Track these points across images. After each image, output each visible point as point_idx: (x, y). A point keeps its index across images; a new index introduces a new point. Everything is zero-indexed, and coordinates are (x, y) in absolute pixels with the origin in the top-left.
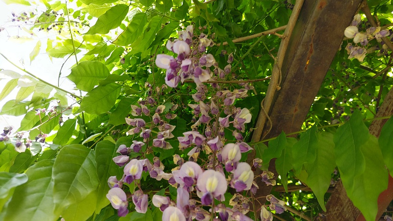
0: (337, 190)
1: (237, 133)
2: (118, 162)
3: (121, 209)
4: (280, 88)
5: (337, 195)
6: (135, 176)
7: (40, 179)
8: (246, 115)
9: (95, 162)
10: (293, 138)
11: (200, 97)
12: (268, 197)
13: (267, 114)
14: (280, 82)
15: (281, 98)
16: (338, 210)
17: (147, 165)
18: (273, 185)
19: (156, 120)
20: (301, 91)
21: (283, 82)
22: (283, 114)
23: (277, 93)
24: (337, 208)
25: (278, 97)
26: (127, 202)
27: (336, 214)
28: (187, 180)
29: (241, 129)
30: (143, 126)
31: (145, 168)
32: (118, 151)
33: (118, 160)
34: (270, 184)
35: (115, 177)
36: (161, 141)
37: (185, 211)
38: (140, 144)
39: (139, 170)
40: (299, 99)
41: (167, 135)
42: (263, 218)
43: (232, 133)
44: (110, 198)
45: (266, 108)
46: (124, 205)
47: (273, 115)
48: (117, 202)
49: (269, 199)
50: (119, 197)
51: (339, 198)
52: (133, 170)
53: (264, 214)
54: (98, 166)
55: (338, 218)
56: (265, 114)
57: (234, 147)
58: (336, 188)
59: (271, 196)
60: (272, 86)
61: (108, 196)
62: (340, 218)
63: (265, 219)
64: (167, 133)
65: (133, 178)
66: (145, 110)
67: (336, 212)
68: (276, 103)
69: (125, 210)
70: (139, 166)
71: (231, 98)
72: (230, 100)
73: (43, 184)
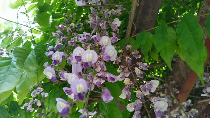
0: (177, 63)
1: (114, 34)
2: (48, 55)
3: (53, 78)
4: (139, 5)
5: (177, 65)
6: (58, 61)
7: (4, 67)
8: (118, 22)
9: (35, 56)
10: (149, 33)
11: (93, 16)
12: (138, 63)
13: (132, 21)
14: (139, 1)
15: (140, 12)
16: (178, 73)
17: (64, 55)
18: (139, 57)
19: (69, 31)
20: (151, 5)
21: (141, 2)
22: (143, 21)
23: (138, 8)
24: (178, 72)
25: (138, 11)
26: (56, 74)
27: (177, 75)
28: (77, 58)
29: (117, 31)
30: (62, 35)
31: (63, 57)
32: (48, 50)
33: (48, 54)
34: (138, 57)
35: (47, 63)
36: (72, 43)
37: (78, 75)
38: (60, 45)
39: (60, 57)
40: (150, 11)
41: (76, 40)
42: (137, 73)
43: (111, 33)
44: (46, 73)
45: (132, 18)
46: (54, 76)
47: (137, 23)
48: (50, 75)
49: (138, 64)
50: (51, 72)
51: (178, 67)
52: (57, 57)
53: (137, 71)
54: (37, 57)
55: (178, 77)
56: (131, 21)
57: (106, 38)
58: (177, 61)
59: (139, 62)
60: (134, 4)
61: (44, 72)
62: (179, 77)
63: (138, 74)
64: (76, 39)
65: (57, 61)
66: (63, 27)
67: (177, 74)
68: (138, 15)
69: (55, 78)
70: (60, 55)
71: (108, 13)
72: (108, 14)
73: (6, 69)
